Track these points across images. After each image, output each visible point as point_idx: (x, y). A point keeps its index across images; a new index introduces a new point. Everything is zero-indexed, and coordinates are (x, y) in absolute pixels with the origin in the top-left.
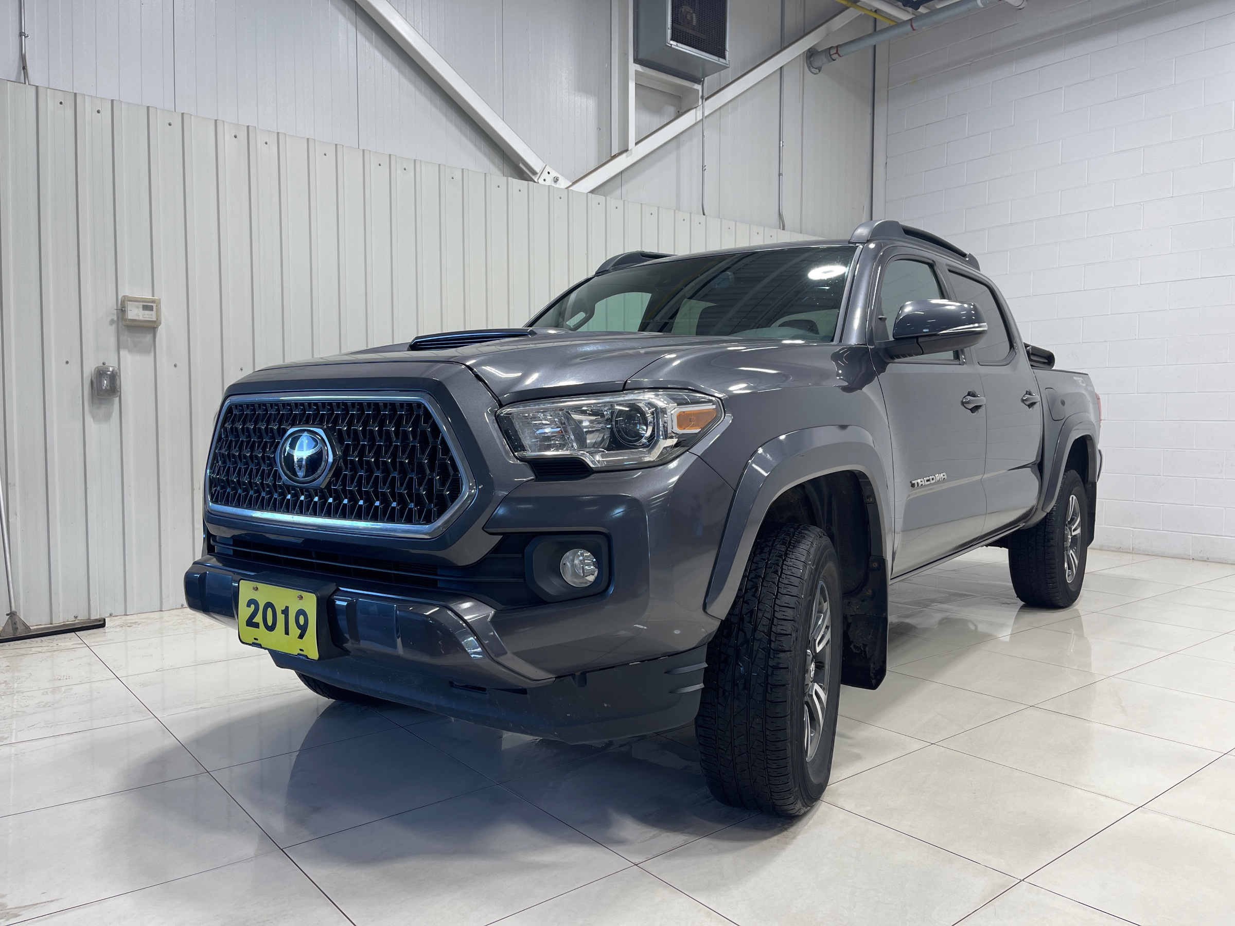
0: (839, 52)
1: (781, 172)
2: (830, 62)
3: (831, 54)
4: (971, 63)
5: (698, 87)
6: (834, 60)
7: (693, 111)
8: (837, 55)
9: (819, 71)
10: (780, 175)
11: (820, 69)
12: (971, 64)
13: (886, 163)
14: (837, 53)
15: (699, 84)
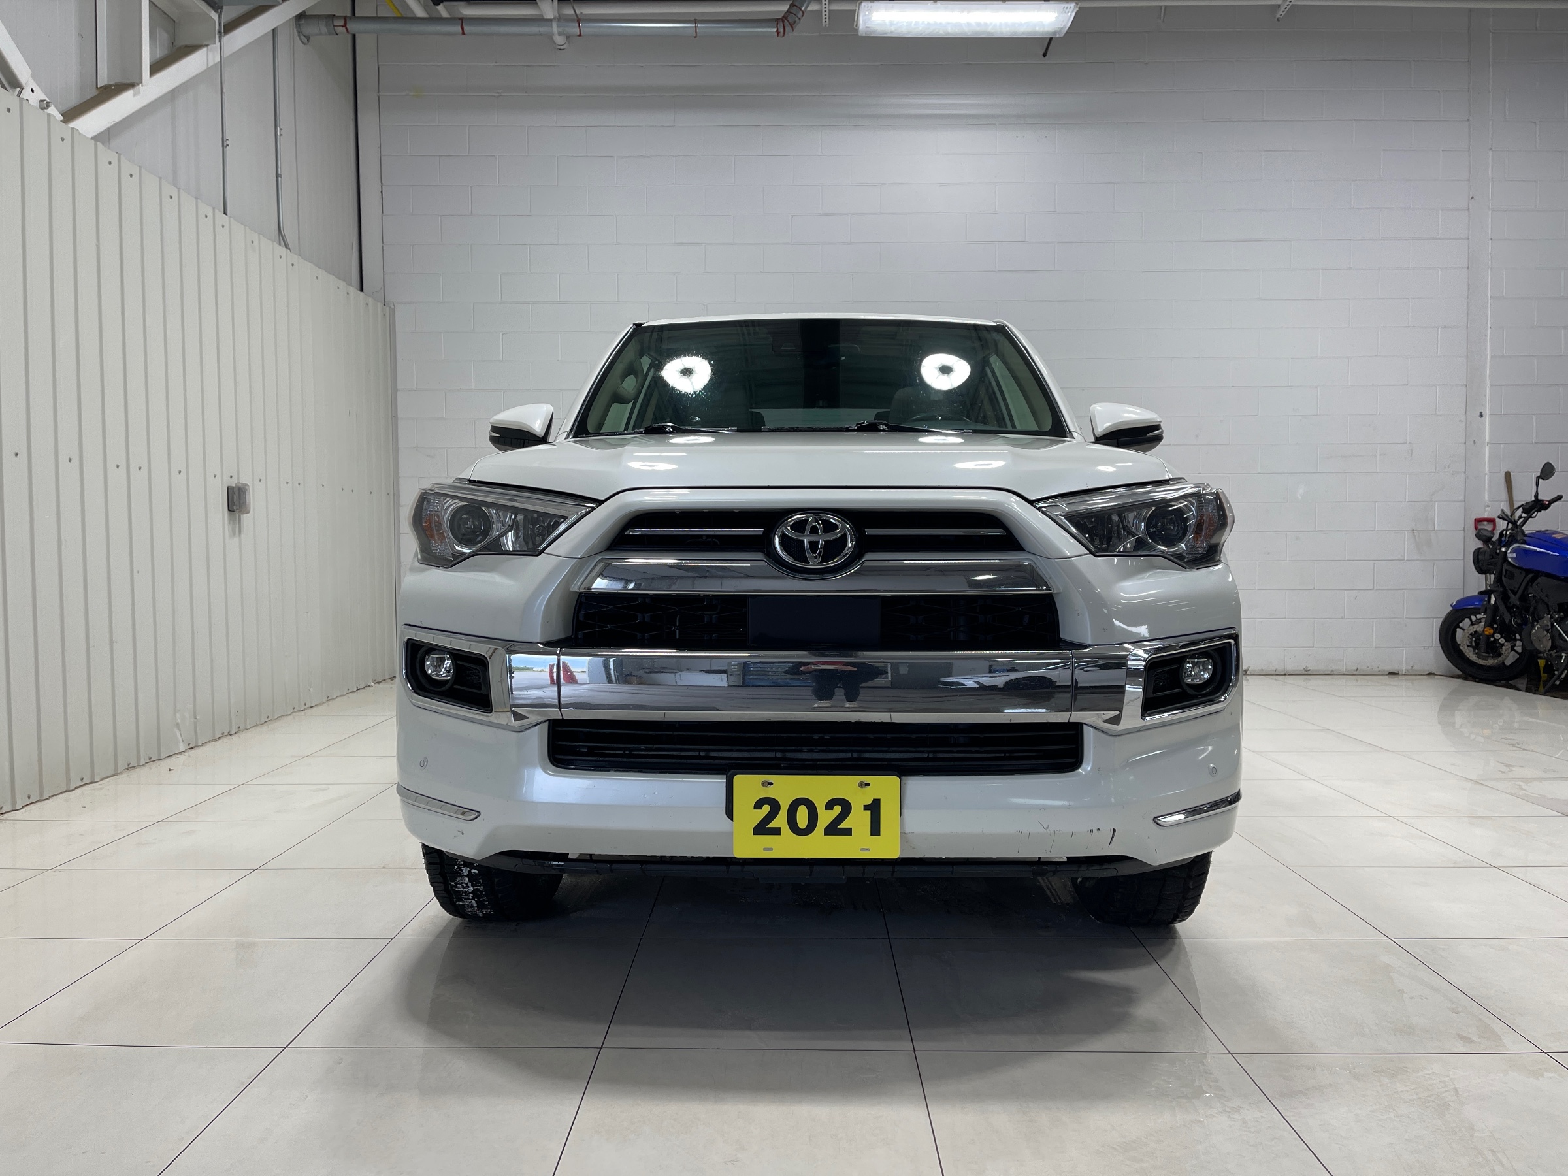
0: (348, 26)
1: (279, 173)
2: (330, 34)
3: (335, 24)
4: (498, 95)
5: (214, 16)
6: (337, 34)
7: (205, 49)
8: (344, 28)
9: (308, 41)
10: (278, 176)
11: (308, 38)
12: (498, 97)
13: (382, 192)
14: (345, 26)
15: (216, 12)
